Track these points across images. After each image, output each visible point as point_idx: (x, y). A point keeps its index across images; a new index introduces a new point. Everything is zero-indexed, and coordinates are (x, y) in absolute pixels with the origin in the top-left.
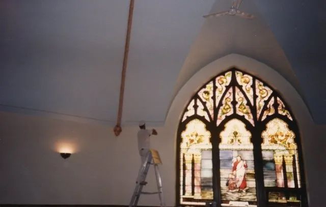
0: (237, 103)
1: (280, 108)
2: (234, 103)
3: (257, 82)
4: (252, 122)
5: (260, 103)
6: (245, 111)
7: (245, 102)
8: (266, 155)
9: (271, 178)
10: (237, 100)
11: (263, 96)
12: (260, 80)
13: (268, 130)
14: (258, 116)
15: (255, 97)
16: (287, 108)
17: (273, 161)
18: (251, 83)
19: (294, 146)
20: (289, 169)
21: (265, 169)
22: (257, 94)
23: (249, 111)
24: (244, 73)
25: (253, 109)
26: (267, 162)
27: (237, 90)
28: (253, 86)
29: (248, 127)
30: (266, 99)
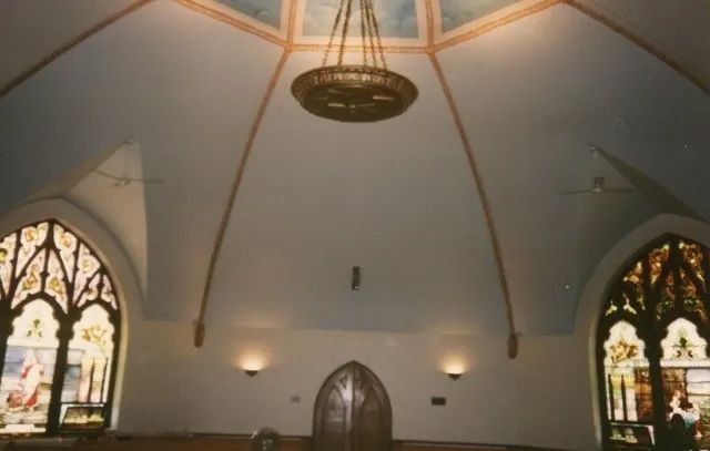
0: (48, 274)
1: (104, 290)
2: (45, 275)
3: (82, 246)
4: (64, 307)
5: (80, 281)
6: (57, 288)
7: (60, 275)
8: (72, 358)
9: (71, 389)
10: (49, 271)
11: (86, 269)
12: (87, 245)
13: (82, 320)
14: (75, 298)
15: (76, 269)
16: (114, 292)
17: (80, 366)
18: (73, 248)
19: (110, 346)
20: (98, 377)
21: (67, 377)
22: (80, 266)
23: (64, 290)
24: (66, 230)
25: (70, 288)
26: (72, 366)
27: (52, 255)
28: (76, 254)
29: (58, 313)
30: (90, 275)
